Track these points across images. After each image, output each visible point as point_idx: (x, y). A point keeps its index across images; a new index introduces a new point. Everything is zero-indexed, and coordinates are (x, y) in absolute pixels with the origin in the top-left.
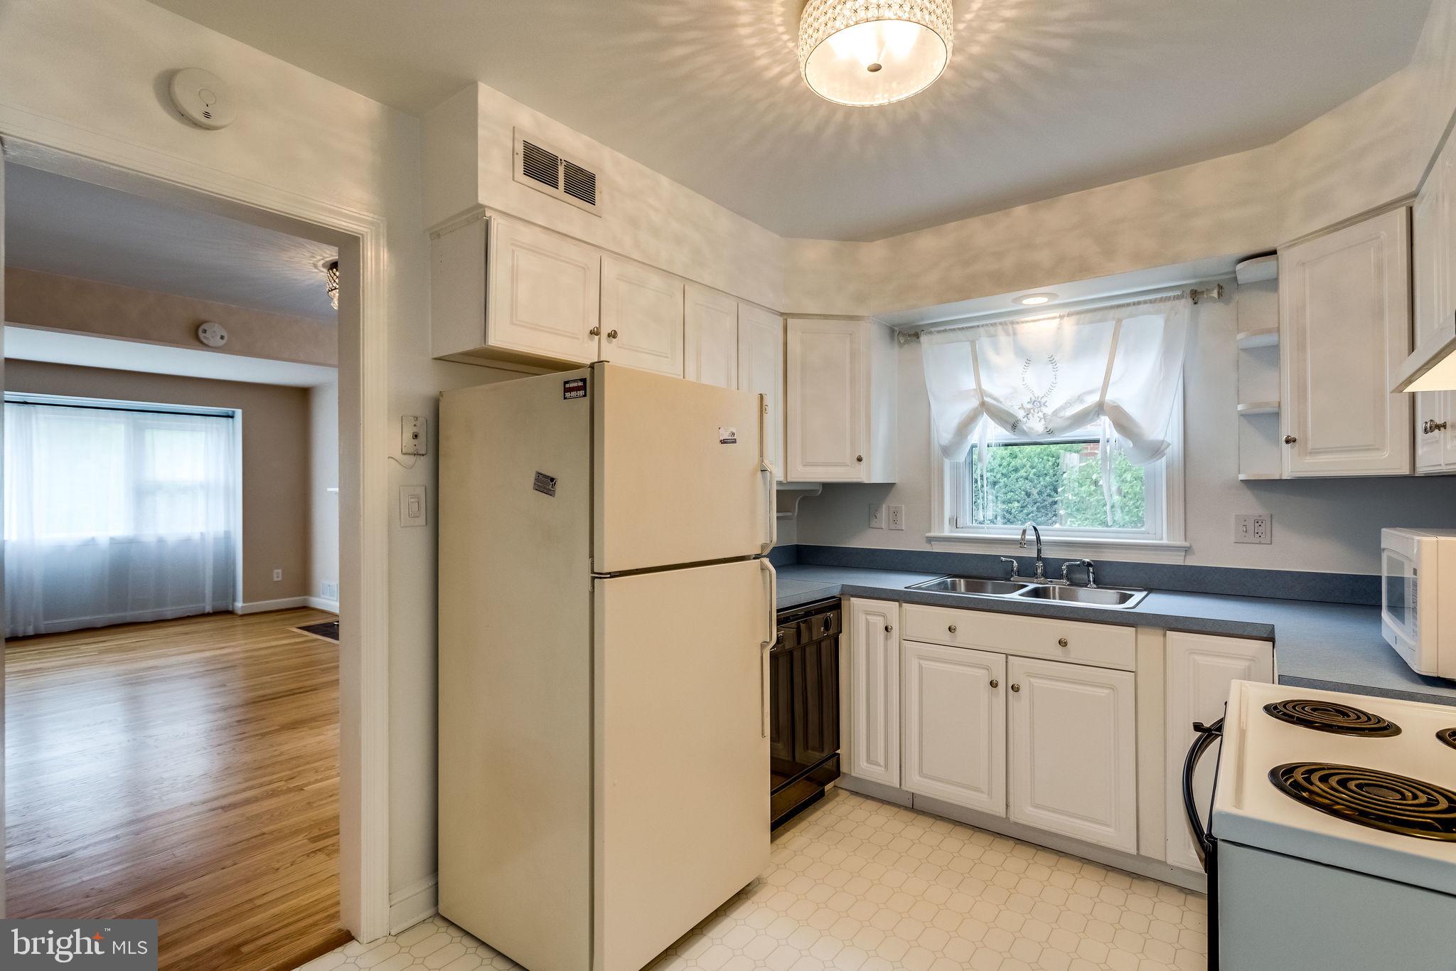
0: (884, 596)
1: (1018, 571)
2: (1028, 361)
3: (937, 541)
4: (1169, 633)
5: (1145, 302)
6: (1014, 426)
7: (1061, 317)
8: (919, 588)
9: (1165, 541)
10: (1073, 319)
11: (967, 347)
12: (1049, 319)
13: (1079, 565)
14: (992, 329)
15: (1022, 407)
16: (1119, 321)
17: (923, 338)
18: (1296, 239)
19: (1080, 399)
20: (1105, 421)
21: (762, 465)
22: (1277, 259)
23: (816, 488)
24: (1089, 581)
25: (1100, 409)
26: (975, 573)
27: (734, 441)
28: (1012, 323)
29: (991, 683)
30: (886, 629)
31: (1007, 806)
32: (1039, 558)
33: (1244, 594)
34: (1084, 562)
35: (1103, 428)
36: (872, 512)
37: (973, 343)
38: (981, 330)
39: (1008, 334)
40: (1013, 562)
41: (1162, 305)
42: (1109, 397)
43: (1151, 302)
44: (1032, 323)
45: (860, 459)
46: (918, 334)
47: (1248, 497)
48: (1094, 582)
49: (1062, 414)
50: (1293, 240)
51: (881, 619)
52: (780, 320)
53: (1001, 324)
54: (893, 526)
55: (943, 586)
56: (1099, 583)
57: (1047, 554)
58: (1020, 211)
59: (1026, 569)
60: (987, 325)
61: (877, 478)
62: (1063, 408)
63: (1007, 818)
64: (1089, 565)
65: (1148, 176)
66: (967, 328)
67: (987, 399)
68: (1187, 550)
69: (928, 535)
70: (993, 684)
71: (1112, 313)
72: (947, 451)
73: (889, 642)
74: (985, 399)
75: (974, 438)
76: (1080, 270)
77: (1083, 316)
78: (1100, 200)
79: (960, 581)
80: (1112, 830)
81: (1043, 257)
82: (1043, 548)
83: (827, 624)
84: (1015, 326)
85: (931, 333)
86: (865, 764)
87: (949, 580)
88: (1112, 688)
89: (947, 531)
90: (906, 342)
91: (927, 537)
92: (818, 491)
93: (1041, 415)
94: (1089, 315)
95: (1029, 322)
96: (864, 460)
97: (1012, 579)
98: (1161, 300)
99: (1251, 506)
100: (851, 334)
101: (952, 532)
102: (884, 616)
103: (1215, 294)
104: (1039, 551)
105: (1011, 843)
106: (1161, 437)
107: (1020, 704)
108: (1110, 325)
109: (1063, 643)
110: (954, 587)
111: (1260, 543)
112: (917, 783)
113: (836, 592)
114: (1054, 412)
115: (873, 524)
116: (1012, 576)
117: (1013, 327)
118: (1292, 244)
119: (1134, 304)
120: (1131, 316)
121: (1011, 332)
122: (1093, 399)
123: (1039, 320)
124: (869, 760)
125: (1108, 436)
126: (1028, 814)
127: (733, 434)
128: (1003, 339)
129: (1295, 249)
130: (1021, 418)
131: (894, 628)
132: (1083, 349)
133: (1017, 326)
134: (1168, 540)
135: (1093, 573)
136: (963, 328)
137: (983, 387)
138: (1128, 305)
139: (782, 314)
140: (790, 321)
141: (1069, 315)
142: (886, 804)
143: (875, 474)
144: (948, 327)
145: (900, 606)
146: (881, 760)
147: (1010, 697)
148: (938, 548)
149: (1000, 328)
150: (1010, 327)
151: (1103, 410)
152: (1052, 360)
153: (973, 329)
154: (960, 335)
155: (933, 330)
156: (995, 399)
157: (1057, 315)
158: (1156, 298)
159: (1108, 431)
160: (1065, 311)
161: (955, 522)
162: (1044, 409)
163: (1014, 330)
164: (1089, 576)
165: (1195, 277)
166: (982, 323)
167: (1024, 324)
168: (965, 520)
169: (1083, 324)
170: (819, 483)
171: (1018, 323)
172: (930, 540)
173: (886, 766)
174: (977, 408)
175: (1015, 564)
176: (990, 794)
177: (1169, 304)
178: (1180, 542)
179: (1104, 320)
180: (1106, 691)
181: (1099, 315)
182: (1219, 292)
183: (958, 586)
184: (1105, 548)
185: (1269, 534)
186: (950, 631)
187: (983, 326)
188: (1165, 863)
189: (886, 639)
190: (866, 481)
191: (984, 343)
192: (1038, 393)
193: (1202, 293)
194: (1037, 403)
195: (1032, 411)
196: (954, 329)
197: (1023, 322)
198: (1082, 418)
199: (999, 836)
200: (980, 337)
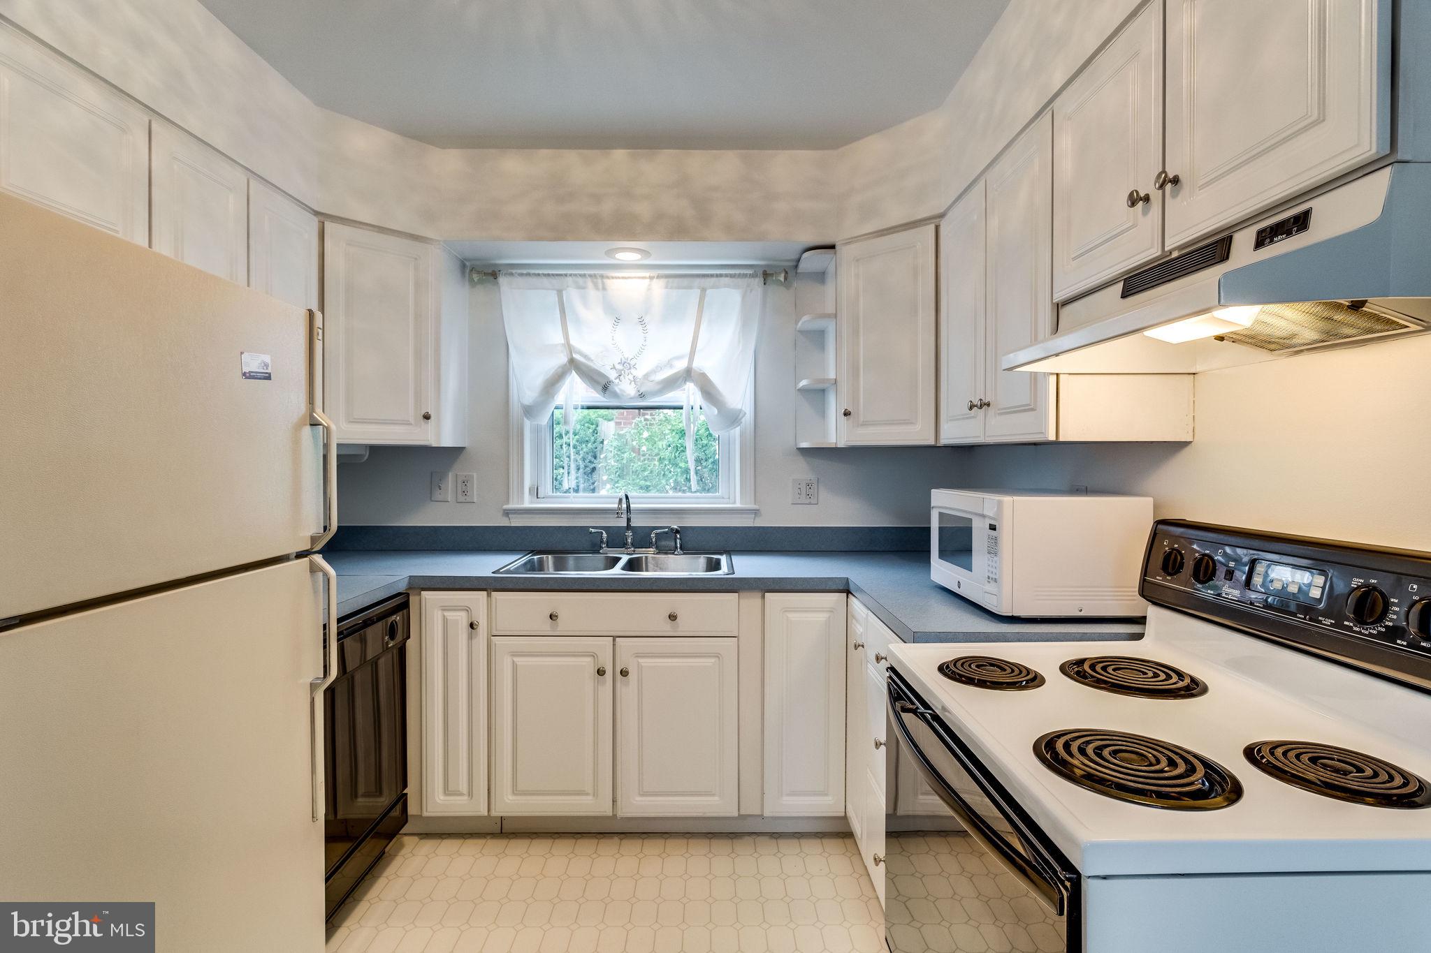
0: (468, 585)
1: (607, 542)
2: (618, 320)
3: (515, 513)
4: (767, 595)
5: (726, 276)
6: (606, 388)
7: (651, 278)
8: (508, 572)
9: (738, 505)
10: (662, 282)
11: (552, 297)
12: (639, 278)
13: (666, 533)
14: (580, 280)
15: (614, 368)
16: (704, 290)
17: (502, 280)
18: (852, 238)
19: (669, 364)
20: (691, 387)
21: (311, 416)
22: (835, 253)
23: (363, 453)
24: (676, 548)
25: (688, 374)
26: (560, 548)
27: (268, 377)
28: (602, 277)
29: (598, 671)
30: (472, 626)
31: (614, 801)
32: (629, 527)
33: (799, 549)
34: (672, 529)
35: (689, 394)
36: (434, 482)
37: (560, 293)
38: (570, 279)
39: (597, 288)
40: (602, 533)
41: (739, 281)
42: (696, 365)
43: (732, 276)
44: (621, 280)
45: (427, 417)
46: (496, 274)
47: (801, 465)
48: (681, 548)
49: (652, 378)
50: (849, 239)
51: (464, 614)
52: (315, 222)
53: (590, 276)
54: (461, 498)
55: (530, 566)
56: (686, 549)
57: (635, 523)
58: (620, 154)
59: (617, 539)
60: (575, 275)
61: (447, 441)
62: (654, 372)
63: (615, 816)
64: (677, 531)
65: (739, 151)
66: (553, 275)
67: (576, 356)
68: (756, 512)
69: (505, 507)
70: (601, 672)
71: (698, 281)
72: (529, 411)
73: (474, 641)
74: (574, 356)
75: (560, 399)
76: (678, 231)
77: (671, 280)
78: (697, 163)
79: (548, 557)
80: (716, 798)
81: (643, 209)
82: (632, 516)
83: (392, 632)
84: (605, 280)
85: (512, 274)
86: (442, 798)
87: (535, 557)
88: (717, 656)
89: (528, 502)
90: (481, 282)
91: (505, 510)
92: (362, 456)
93: (631, 377)
94: (676, 280)
95: (619, 278)
96: (432, 418)
97: (601, 551)
98: (740, 276)
99: (802, 470)
100: (416, 259)
101: (531, 503)
102: (467, 610)
103: (782, 279)
104: (629, 520)
105: (616, 840)
106: (739, 407)
107: (628, 691)
108: (696, 293)
109: (673, 617)
110: (540, 567)
111: (810, 504)
112: (510, 804)
113: (402, 587)
114: (645, 375)
115: (438, 495)
116: (601, 548)
117: (603, 282)
118: (849, 241)
119: (717, 276)
120: (713, 287)
121: (600, 286)
122: (681, 365)
123: (629, 278)
124: (447, 791)
125: (692, 403)
126: (637, 805)
127: (266, 366)
128: (592, 293)
129: (853, 246)
130: (614, 381)
131: (481, 623)
132: (672, 313)
133: (608, 282)
134: (741, 503)
135: (681, 539)
136: (549, 275)
137: (572, 342)
138: (712, 276)
139: (316, 213)
140: (329, 226)
141: (659, 277)
142: (469, 838)
143: (444, 435)
144: (532, 271)
145: (489, 595)
146: (464, 787)
147: (618, 685)
148: (517, 522)
149: (589, 281)
150: (599, 281)
151: (691, 377)
152: (641, 321)
153: (559, 277)
154: (545, 281)
155: (514, 271)
156: (586, 357)
157: (647, 275)
158: (734, 273)
159: (692, 398)
160: (655, 273)
161: (536, 492)
162: (633, 371)
163: (603, 284)
164: (676, 543)
165: (763, 259)
166: (571, 272)
167: (614, 280)
168: (546, 489)
169: (671, 288)
170: (366, 446)
171: (608, 278)
172: (507, 513)
173: (470, 794)
174: (566, 365)
175: (605, 535)
176: (595, 794)
177: (746, 280)
178: (752, 506)
179: (690, 287)
180: (713, 660)
181: (685, 282)
182: (785, 276)
183: (545, 564)
184: (689, 514)
185: (816, 496)
186: (551, 619)
187: (571, 275)
188: (762, 816)
189: (470, 637)
190: (434, 444)
191: (572, 295)
192: (628, 355)
193: (772, 275)
194: (627, 365)
195: (623, 372)
196: (539, 275)
197: (613, 278)
198: (672, 383)
199: (602, 836)
200: (568, 287)
